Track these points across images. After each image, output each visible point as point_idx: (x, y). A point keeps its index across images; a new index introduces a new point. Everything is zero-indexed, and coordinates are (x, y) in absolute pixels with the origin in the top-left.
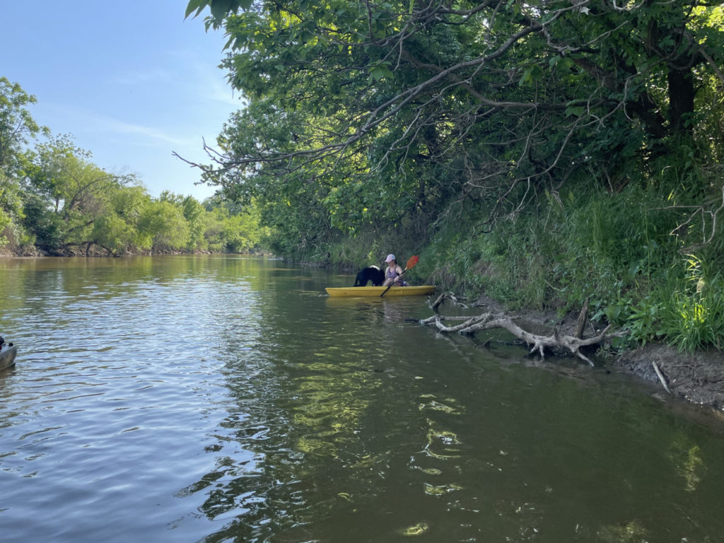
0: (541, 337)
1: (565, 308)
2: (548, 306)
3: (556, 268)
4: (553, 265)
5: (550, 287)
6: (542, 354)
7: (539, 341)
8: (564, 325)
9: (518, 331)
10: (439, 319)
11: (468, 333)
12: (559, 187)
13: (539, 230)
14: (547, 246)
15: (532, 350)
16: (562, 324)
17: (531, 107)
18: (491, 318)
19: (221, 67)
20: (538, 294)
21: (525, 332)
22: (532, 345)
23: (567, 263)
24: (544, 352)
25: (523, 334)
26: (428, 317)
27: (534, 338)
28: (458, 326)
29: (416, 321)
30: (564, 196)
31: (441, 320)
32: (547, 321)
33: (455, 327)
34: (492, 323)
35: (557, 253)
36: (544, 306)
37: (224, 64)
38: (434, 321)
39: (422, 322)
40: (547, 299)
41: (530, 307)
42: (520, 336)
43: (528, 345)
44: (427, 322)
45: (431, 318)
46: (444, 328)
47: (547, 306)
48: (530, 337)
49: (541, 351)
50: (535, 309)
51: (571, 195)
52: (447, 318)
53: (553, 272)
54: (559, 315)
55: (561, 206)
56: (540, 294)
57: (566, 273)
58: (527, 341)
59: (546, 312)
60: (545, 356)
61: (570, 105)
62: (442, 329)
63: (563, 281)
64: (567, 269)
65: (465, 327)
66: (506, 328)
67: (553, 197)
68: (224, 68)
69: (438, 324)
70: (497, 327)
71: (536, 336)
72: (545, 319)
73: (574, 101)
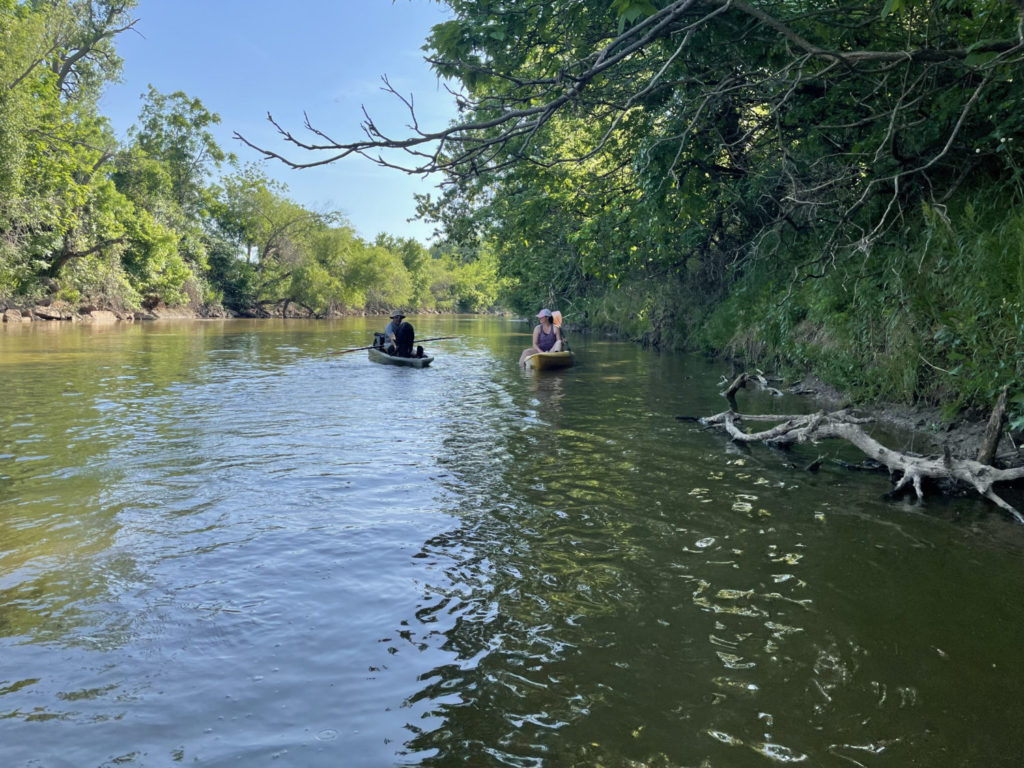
0: (917, 459)
1: (957, 403)
2: (923, 396)
3: (940, 333)
4: (933, 329)
5: (927, 366)
6: (919, 492)
7: (913, 467)
8: (954, 432)
9: (872, 446)
10: (732, 418)
11: (780, 443)
12: (947, 196)
13: (908, 271)
14: (922, 298)
15: (900, 483)
16: (950, 429)
17: (899, 57)
18: (822, 422)
19: (425, 48)
20: (906, 377)
21: (886, 449)
22: (899, 473)
23: (961, 324)
24: (922, 488)
25: (881, 452)
26: (715, 414)
27: (902, 460)
28: (763, 433)
29: (695, 420)
30: (956, 212)
31: (735, 420)
32: (922, 423)
33: (758, 435)
34: (824, 430)
35: (942, 309)
36: (916, 397)
37: (429, 44)
38: (723, 421)
39: (704, 420)
40: (921, 386)
41: (890, 398)
42: (876, 455)
43: (891, 472)
44: (713, 422)
45: (718, 416)
46: (739, 435)
47: (922, 398)
48: (894, 458)
49: (917, 485)
50: (900, 402)
51: (970, 209)
52: (746, 417)
53: (932, 340)
54: (945, 415)
55: (950, 229)
56: (909, 377)
57: (957, 342)
58: (890, 467)
59: (920, 408)
60: (924, 497)
61: (973, 51)
62: (736, 436)
63: (952, 356)
64: (960, 335)
65: (775, 435)
66: (848, 441)
67: (935, 212)
68: (430, 50)
69: (730, 427)
70: (833, 438)
71: (906, 458)
72: (918, 420)
73: (979, 44)
